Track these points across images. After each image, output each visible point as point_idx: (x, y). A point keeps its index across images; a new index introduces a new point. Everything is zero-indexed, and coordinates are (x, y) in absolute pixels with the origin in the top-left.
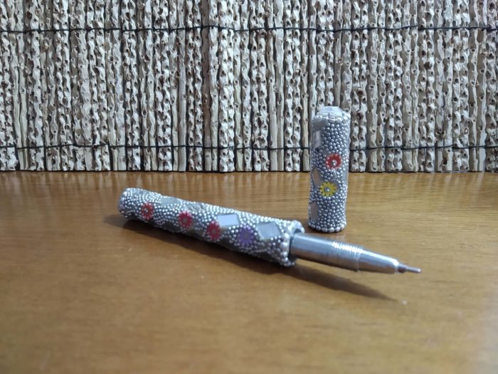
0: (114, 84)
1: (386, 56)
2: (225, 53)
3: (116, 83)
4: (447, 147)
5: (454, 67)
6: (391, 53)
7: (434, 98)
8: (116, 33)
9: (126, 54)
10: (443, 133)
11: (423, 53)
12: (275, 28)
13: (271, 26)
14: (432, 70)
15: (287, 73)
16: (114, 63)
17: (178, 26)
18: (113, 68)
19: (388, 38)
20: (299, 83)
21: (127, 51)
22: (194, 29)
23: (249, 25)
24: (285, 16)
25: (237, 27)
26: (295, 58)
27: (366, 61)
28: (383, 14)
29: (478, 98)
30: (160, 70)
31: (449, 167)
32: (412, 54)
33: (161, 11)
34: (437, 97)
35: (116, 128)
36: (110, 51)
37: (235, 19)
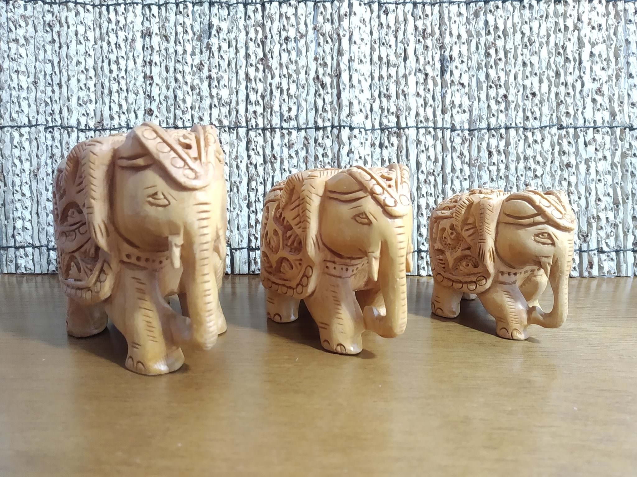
0: (238, 184)
1: (525, 156)
2: (356, 152)
3: (240, 182)
4: (592, 250)
5: (596, 167)
6: (529, 152)
7: (577, 199)
8: (242, 131)
9: (252, 153)
10: (587, 236)
11: (564, 153)
12: (407, 127)
13: (403, 125)
14: (574, 170)
15: (420, 171)
16: (239, 162)
17: (307, 125)
18: (238, 167)
19: (526, 137)
20: (432, 183)
21: (253, 149)
22: (324, 128)
23: (380, 124)
24: (417, 114)
25: (369, 126)
26: (429, 158)
27: (504, 161)
28: (521, 114)
29: (623, 199)
30: (287, 169)
31: (595, 272)
32: (552, 154)
33: (290, 109)
34: (580, 198)
35: (238, 229)
36: (235, 150)
37: (366, 118)
